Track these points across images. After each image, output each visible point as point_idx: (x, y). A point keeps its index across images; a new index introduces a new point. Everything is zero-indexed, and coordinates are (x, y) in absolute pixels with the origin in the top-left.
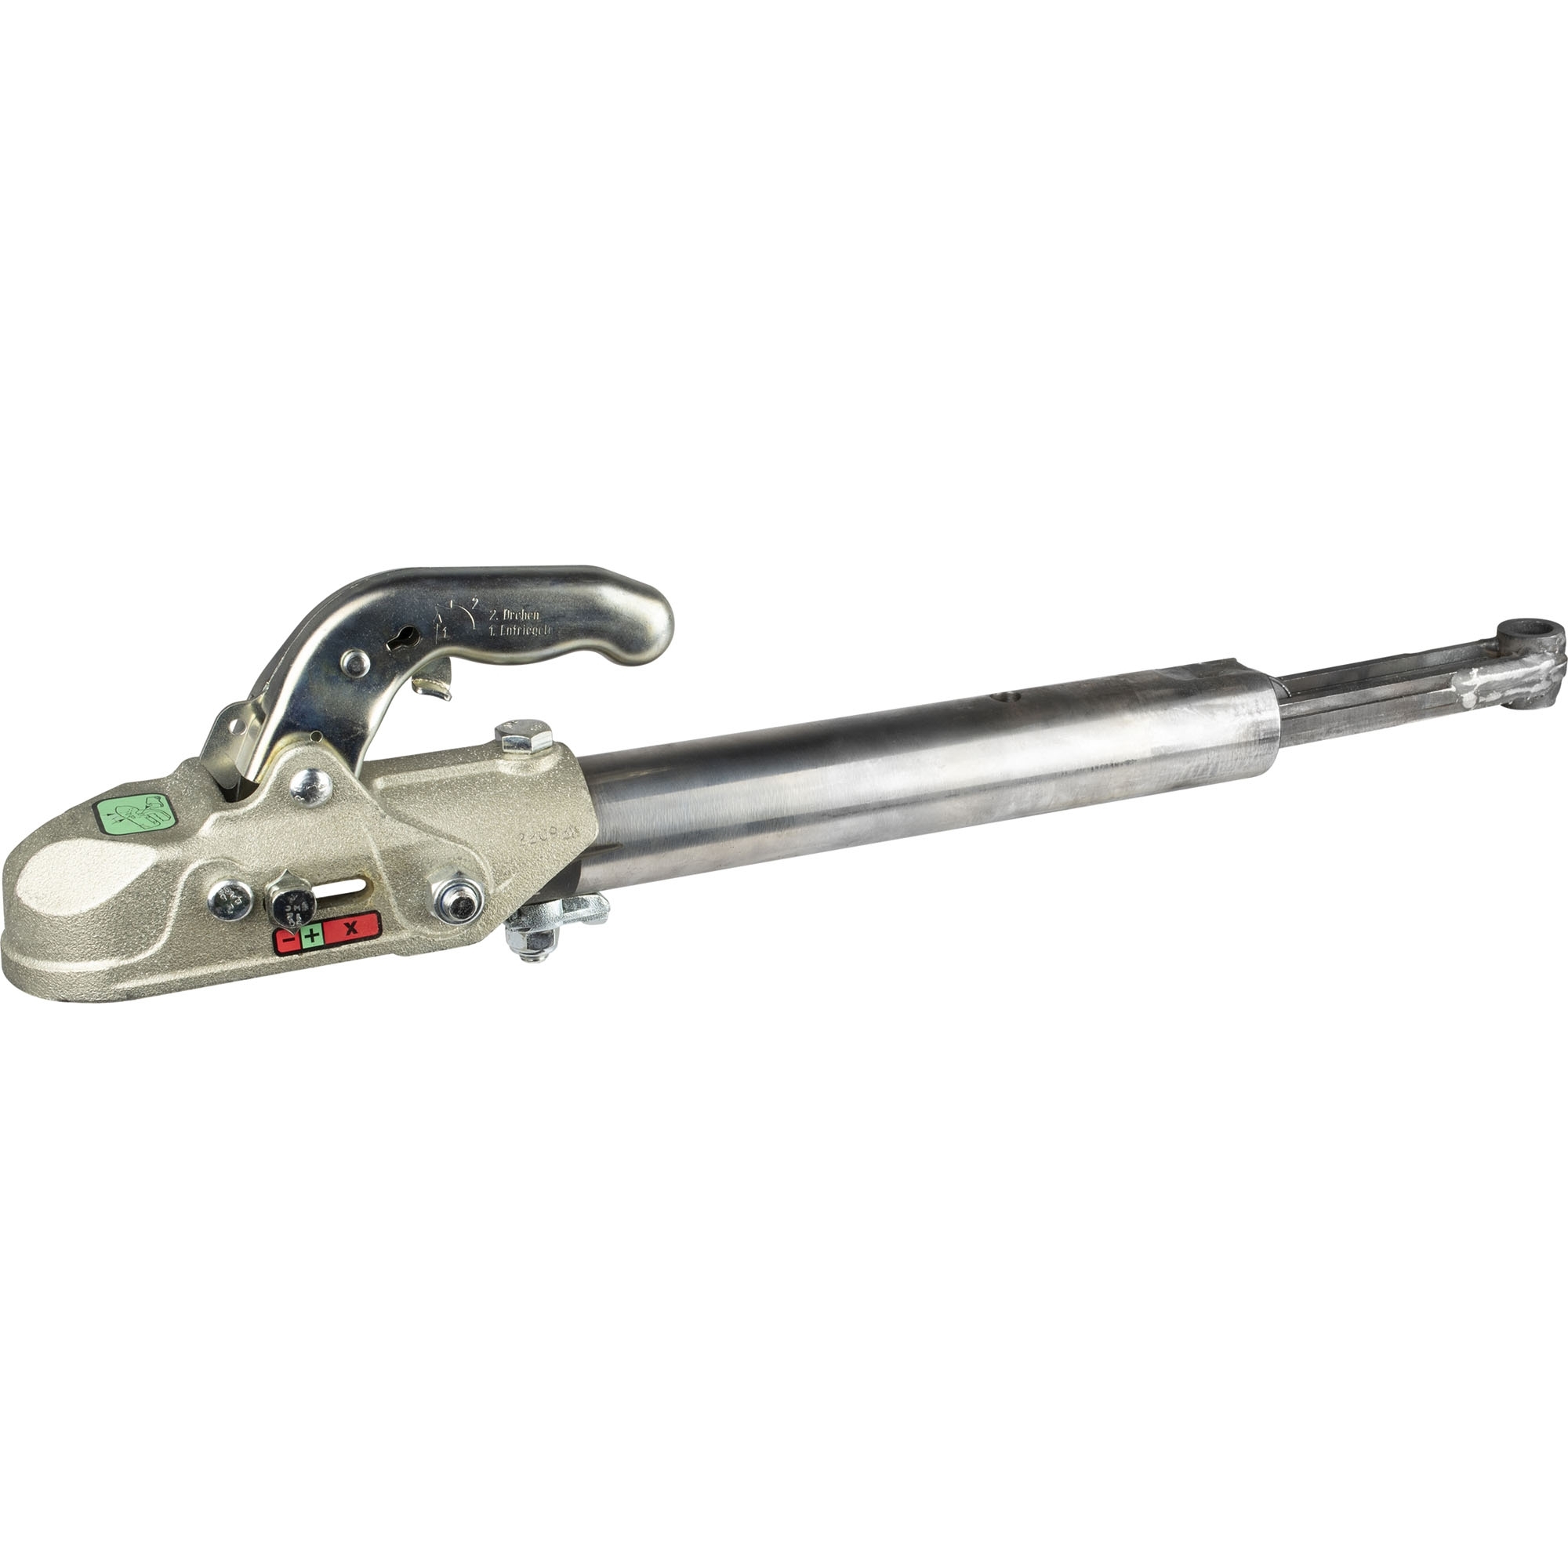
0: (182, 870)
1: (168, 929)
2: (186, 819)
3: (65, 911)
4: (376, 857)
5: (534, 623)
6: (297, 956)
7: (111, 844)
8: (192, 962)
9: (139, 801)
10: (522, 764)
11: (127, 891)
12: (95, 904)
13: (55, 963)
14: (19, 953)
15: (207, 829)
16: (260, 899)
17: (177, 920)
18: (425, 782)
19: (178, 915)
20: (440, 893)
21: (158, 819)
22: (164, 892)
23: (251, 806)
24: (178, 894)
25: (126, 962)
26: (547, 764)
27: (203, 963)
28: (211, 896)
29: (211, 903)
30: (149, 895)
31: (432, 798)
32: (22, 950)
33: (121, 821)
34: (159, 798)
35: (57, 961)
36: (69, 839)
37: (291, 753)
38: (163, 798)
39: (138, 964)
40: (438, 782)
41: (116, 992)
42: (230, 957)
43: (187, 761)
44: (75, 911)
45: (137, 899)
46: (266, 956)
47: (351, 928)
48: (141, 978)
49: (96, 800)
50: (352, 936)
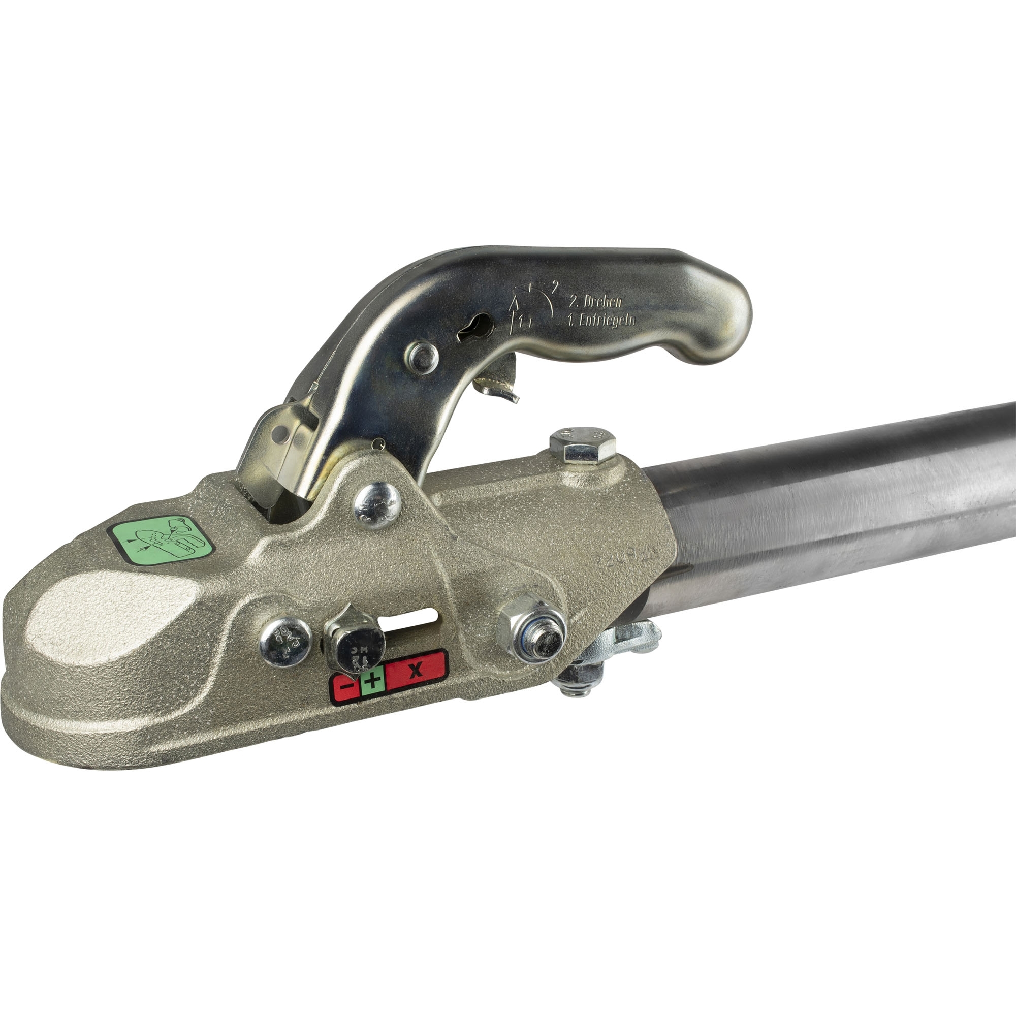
0: (231, 606)
1: (211, 679)
2: (224, 544)
3: (88, 661)
4: (447, 586)
5: (614, 311)
6: (355, 705)
7: (142, 576)
8: (237, 717)
9: (161, 524)
10: (590, 476)
11: (164, 634)
12: (125, 651)
13: (76, 723)
14: (26, 709)
15: (256, 556)
16: (318, 639)
17: (222, 668)
18: (486, 498)
19: (223, 661)
20: (521, 627)
21: (190, 545)
22: (208, 634)
23: (307, 528)
24: (224, 637)
25: (162, 720)
26: (615, 476)
27: (249, 717)
28: (264, 637)
29: (264, 646)
30: (191, 639)
31: (498, 516)
32: (33, 707)
33: (146, 548)
34: (184, 521)
35: (77, 719)
36: (89, 571)
37: (353, 464)
38: (187, 520)
39: (176, 720)
40: (500, 497)
41: (150, 755)
42: (281, 710)
43: (209, 478)
44: (103, 660)
45: (176, 642)
46: (320, 706)
47: (416, 670)
48: (178, 738)
49: (109, 525)
50: (417, 679)
